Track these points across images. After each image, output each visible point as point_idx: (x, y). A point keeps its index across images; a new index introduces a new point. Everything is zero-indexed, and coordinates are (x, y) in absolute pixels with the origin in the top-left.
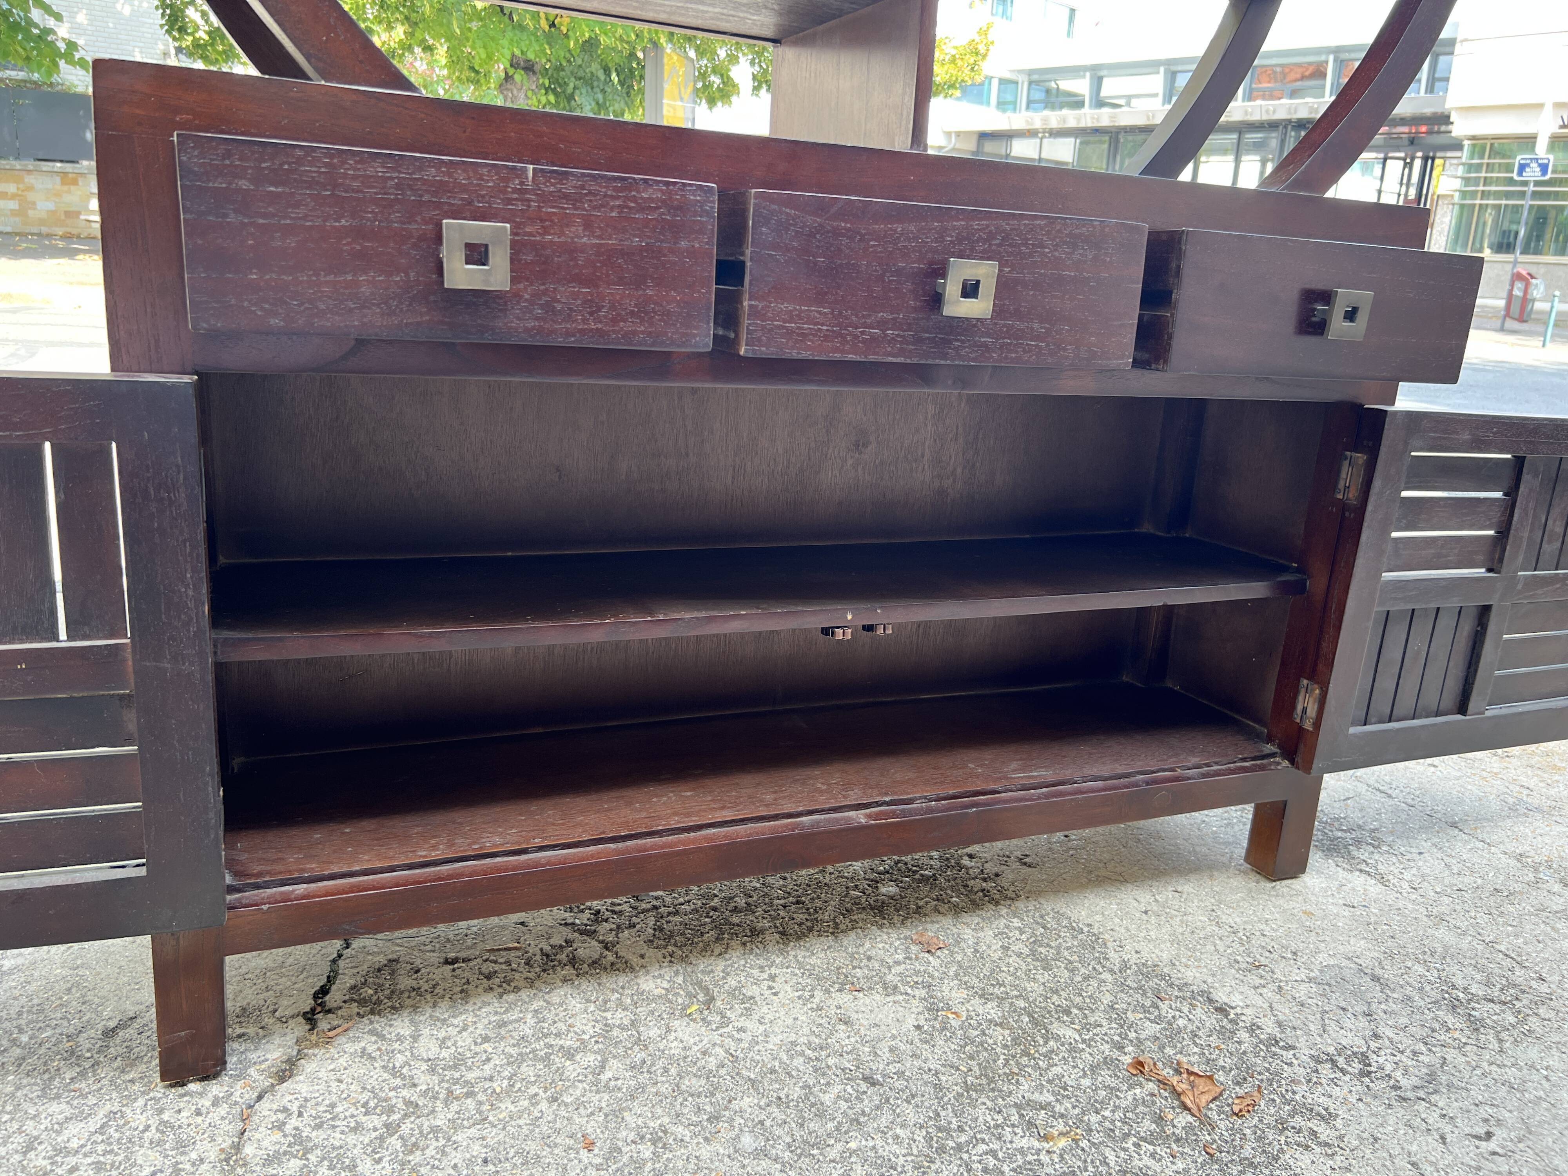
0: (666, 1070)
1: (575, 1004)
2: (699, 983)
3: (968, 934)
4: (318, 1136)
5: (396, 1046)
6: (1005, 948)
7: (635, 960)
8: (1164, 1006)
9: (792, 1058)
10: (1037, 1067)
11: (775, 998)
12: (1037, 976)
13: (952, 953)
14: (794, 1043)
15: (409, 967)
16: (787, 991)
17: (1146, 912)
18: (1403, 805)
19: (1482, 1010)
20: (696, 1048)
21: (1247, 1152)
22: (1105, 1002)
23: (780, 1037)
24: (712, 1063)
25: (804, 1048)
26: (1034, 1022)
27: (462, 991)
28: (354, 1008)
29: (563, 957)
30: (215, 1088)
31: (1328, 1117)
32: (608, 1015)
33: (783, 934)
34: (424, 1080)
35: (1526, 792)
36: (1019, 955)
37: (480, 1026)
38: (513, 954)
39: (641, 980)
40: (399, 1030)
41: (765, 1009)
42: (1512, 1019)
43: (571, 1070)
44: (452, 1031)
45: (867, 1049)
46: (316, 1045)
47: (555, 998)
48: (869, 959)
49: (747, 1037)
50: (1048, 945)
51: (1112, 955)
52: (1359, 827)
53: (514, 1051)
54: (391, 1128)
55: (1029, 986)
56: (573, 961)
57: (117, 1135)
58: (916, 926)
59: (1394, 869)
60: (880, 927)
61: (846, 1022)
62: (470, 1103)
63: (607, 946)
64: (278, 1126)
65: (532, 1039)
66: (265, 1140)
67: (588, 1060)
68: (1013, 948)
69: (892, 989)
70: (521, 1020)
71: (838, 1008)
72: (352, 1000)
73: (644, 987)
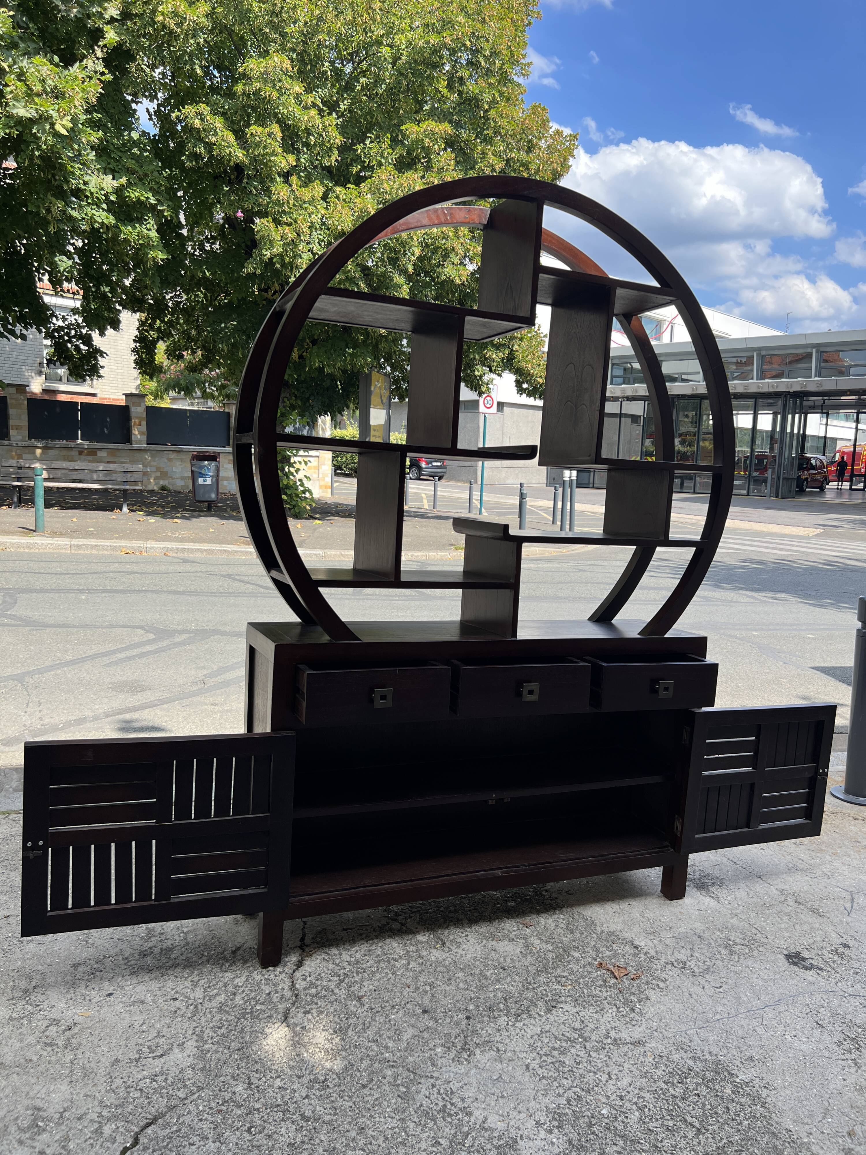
0: (431, 965)
1: (395, 944)
2: (439, 938)
3: (542, 921)
4: (318, 983)
5: (335, 957)
6: (556, 926)
7: (414, 929)
8: (614, 946)
9: (475, 961)
10: (564, 965)
11: (468, 942)
12: (568, 936)
13: (535, 927)
14: (476, 957)
15: (330, 931)
16: (472, 941)
17: (614, 912)
18: (741, 868)
19: (736, 948)
20: (441, 958)
21: (633, 990)
22: (593, 944)
23: (471, 955)
24: (447, 963)
25: (479, 958)
26: (565, 951)
27: (352, 940)
28: (316, 945)
29: (387, 928)
30: (279, 969)
31: (665, 981)
32: (407, 948)
33: (469, 921)
34: (348, 967)
35: (800, 861)
36: (562, 928)
37: (362, 951)
38: (368, 927)
39: (417, 936)
40: (334, 952)
41: (464, 946)
42: (747, 951)
43: (398, 965)
44: (353, 952)
45: (502, 959)
46: (306, 956)
47: (387, 942)
48: (503, 929)
49: (459, 955)
50: (574, 925)
51: (598, 928)
52: (717, 878)
53: (376, 959)
54: (341, 981)
55: (564, 939)
56: (391, 930)
57: (252, 982)
58: (522, 918)
59: (724, 896)
60: (508, 918)
61: (494, 950)
62: (365, 974)
63: (403, 925)
64: (304, 980)
65: (382, 955)
66: (301, 983)
67: (403, 962)
68: (560, 926)
69: (512, 940)
70: (376, 949)
71: (491, 946)
72: (314, 942)
73: (419, 939)
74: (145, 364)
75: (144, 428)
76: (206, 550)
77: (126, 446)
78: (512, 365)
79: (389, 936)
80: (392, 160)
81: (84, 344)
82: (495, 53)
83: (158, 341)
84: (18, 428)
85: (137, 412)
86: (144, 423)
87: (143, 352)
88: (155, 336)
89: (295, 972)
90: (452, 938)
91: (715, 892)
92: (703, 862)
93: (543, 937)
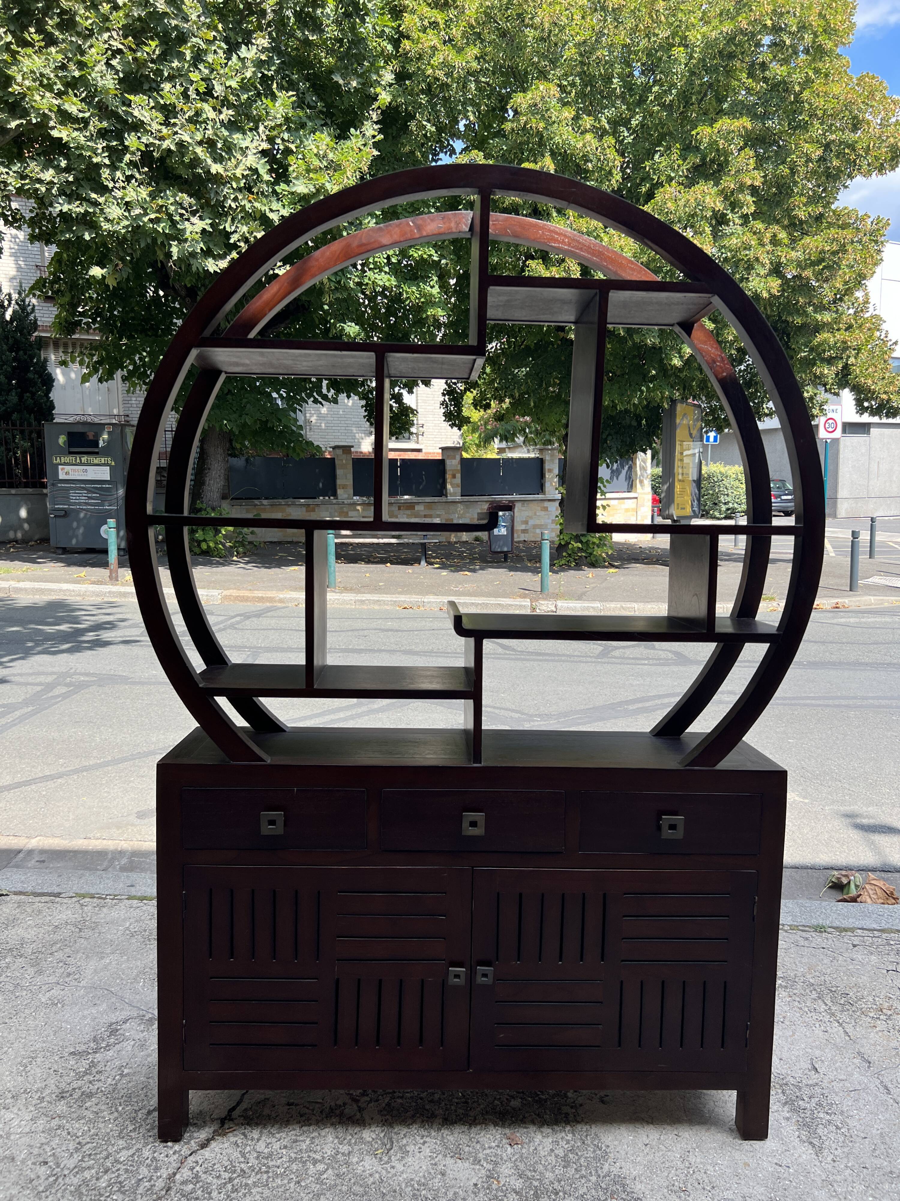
0: (350, 1180)
1: (331, 1138)
2: (390, 1139)
3: (538, 1137)
4: (204, 1176)
5: (249, 1142)
7: (369, 1120)
9: (406, 1186)
11: (418, 1154)
12: (557, 1170)
13: (522, 1147)
14: (412, 1180)
15: (272, 1104)
16: (427, 1151)
17: (646, 1145)
20: (368, 1172)
23: (408, 1175)
24: (371, 1181)
25: (415, 1183)
27: (287, 1121)
28: (241, 1120)
29: (338, 1112)
30: (177, 1147)
32: (341, 1146)
33: (445, 1119)
34: (253, 1161)
36: (557, 1156)
37: (286, 1140)
38: (317, 1106)
39: (364, 1132)
40: (253, 1135)
41: (410, 1159)
43: (312, 1169)
44: (274, 1140)
45: (444, 1191)
46: (219, 1135)
47: (323, 1133)
48: (478, 1142)
49: (393, 1171)
50: (577, 1154)
51: (606, 1166)
53: (293, 1155)
54: (231, 1180)
55: (549, 1175)
56: (341, 1115)
57: (137, 1159)
58: (516, 1129)
59: (834, 1146)
60: (496, 1125)
61: (443, 1174)
62: (265, 1176)
63: (360, 1110)
64: (192, 1169)
65: (304, 1151)
66: (185, 1173)
67: (321, 1167)
68: (556, 1152)
69: (476, 1161)
70: (304, 1141)
71: (444, 1166)
72: (242, 1116)
73: (364, 1135)
74: (454, 416)
75: (458, 480)
76: (481, 604)
77: (443, 499)
78: (847, 382)
79: (333, 1125)
80: (683, 172)
81: (395, 402)
82: (803, 27)
83: (465, 392)
84: (344, 487)
85: (453, 465)
86: (459, 476)
87: (451, 405)
88: (462, 388)
89: (191, 1155)
90: (404, 1141)
91: (823, 1137)
92: (835, 1083)
93: (522, 1166)
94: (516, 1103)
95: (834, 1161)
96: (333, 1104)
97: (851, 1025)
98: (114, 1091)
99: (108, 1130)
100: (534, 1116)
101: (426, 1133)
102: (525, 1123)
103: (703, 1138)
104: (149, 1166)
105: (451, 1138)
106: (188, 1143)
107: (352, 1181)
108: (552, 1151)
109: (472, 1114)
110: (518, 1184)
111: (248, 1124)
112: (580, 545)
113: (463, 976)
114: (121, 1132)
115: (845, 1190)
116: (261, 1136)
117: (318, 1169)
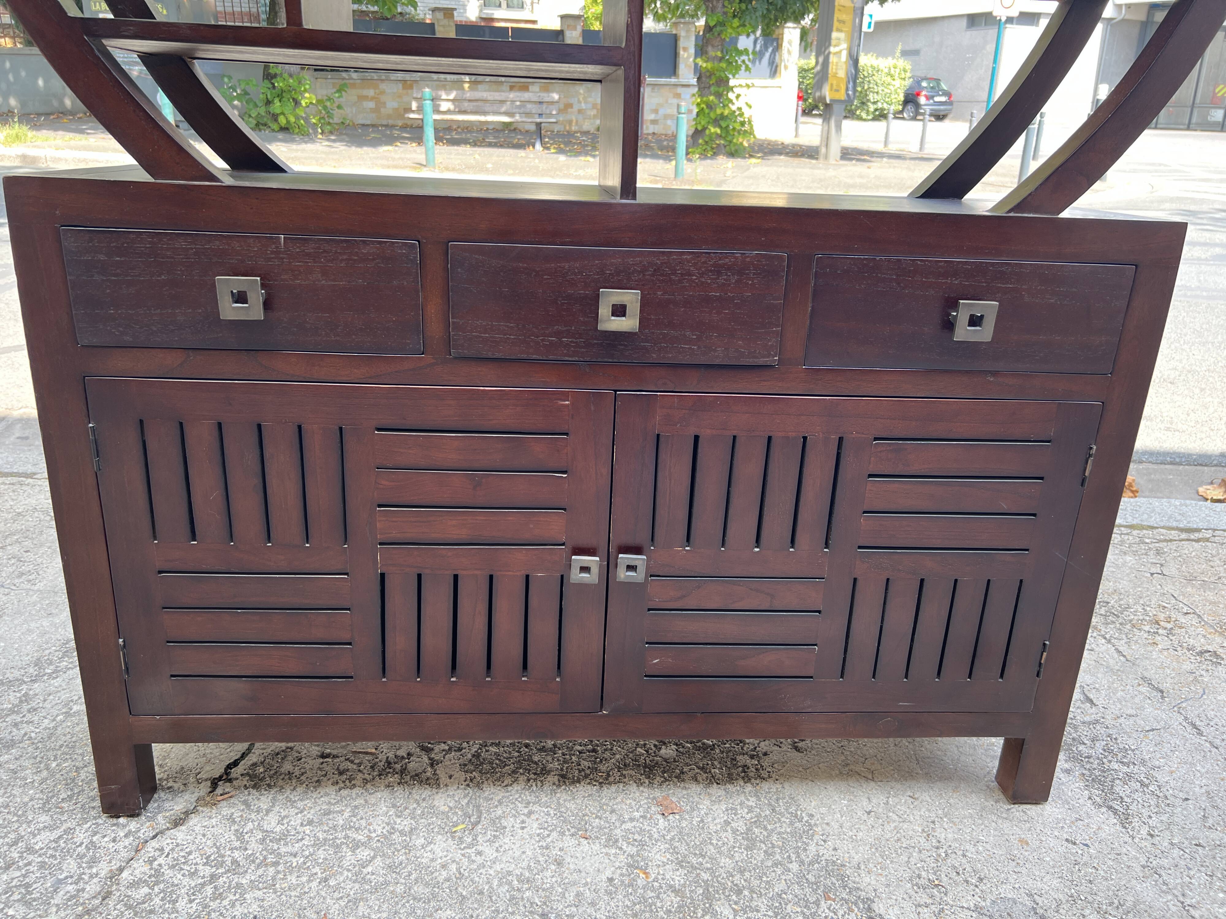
0: (410, 874)
1: (383, 806)
3: (705, 804)
4: (169, 873)
5: (253, 815)
7: (444, 779)
9: (500, 885)
11: (521, 831)
12: (736, 854)
13: (682, 818)
14: (509, 873)
15: (298, 755)
16: (534, 826)
17: (869, 813)
18: (1208, 745)
20: (439, 861)
22: (776, 890)
23: (502, 866)
25: (514, 878)
26: (707, 895)
27: (318, 781)
28: (245, 781)
29: (398, 767)
30: (133, 824)
32: (398, 821)
33: (563, 776)
34: (254, 846)
36: (735, 831)
37: (312, 811)
38: (367, 758)
39: (437, 797)
40: (261, 804)
41: (507, 840)
44: (293, 811)
45: (560, 890)
46: (206, 805)
47: (372, 799)
48: (613, 811)
49: (479, 860)
50: (765, 829)
51: (812, 846)
52: (1143, 762)
53: (322, 836)
54: (213, 877)
55: (725, 861)
56: (403, 771)
57: (63, 845)
58: (670, 789)
59: (1145, 812)
60: (640, 783)
61: (559, 863)
62: (271, 870)
63: (433, 763)
64: (151, 861)
65: (339, 829)
66: (140, 868)
67: (364, 854)
68: (734, 825)
69: (612, 842)
70: (341, 812)
71: (561, 850)
72: (248, 774)
73: (436, 803)
85: (573, 37)
89: (154, 837)
90: (499, 812)
91: (1126, 799)
92: (1122, 720)
93: (683, 849)
94: (668, 752)
95: (1152, 836)
96: (391, 755)
97: (1123, 642)
98: (49, 738)
99: (26, 799)
100: (697, 771)
101: (532, 798)
102: (683, 780)
103: (952, 801)
104: (81, 857)
105: (571, 805)
106: (152, 819)
107: (413, 877)
108: (727, 823)
109: (603, 767)
110: (678, 878)
111: (255, 787)
112: (718, 131)
113: (595, 570)
114: (48, 802)
115: (1179, 881)
116: (273, 806)
117: (359, 857)
